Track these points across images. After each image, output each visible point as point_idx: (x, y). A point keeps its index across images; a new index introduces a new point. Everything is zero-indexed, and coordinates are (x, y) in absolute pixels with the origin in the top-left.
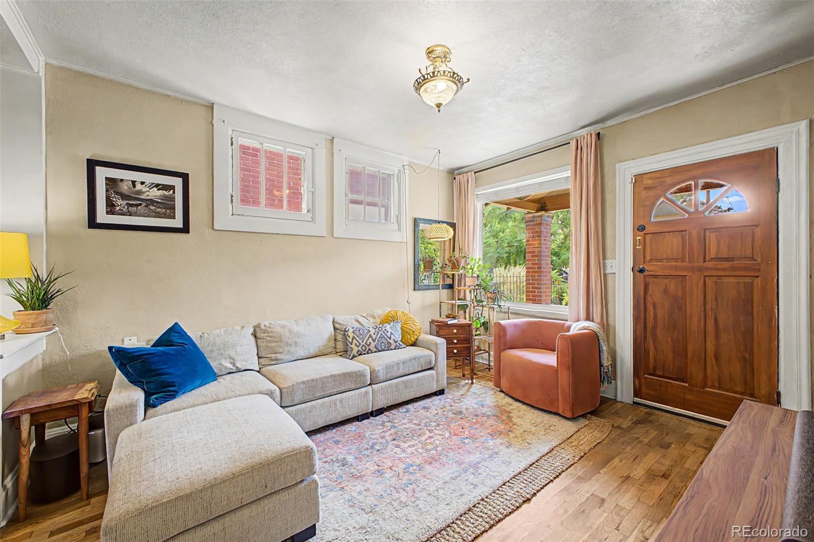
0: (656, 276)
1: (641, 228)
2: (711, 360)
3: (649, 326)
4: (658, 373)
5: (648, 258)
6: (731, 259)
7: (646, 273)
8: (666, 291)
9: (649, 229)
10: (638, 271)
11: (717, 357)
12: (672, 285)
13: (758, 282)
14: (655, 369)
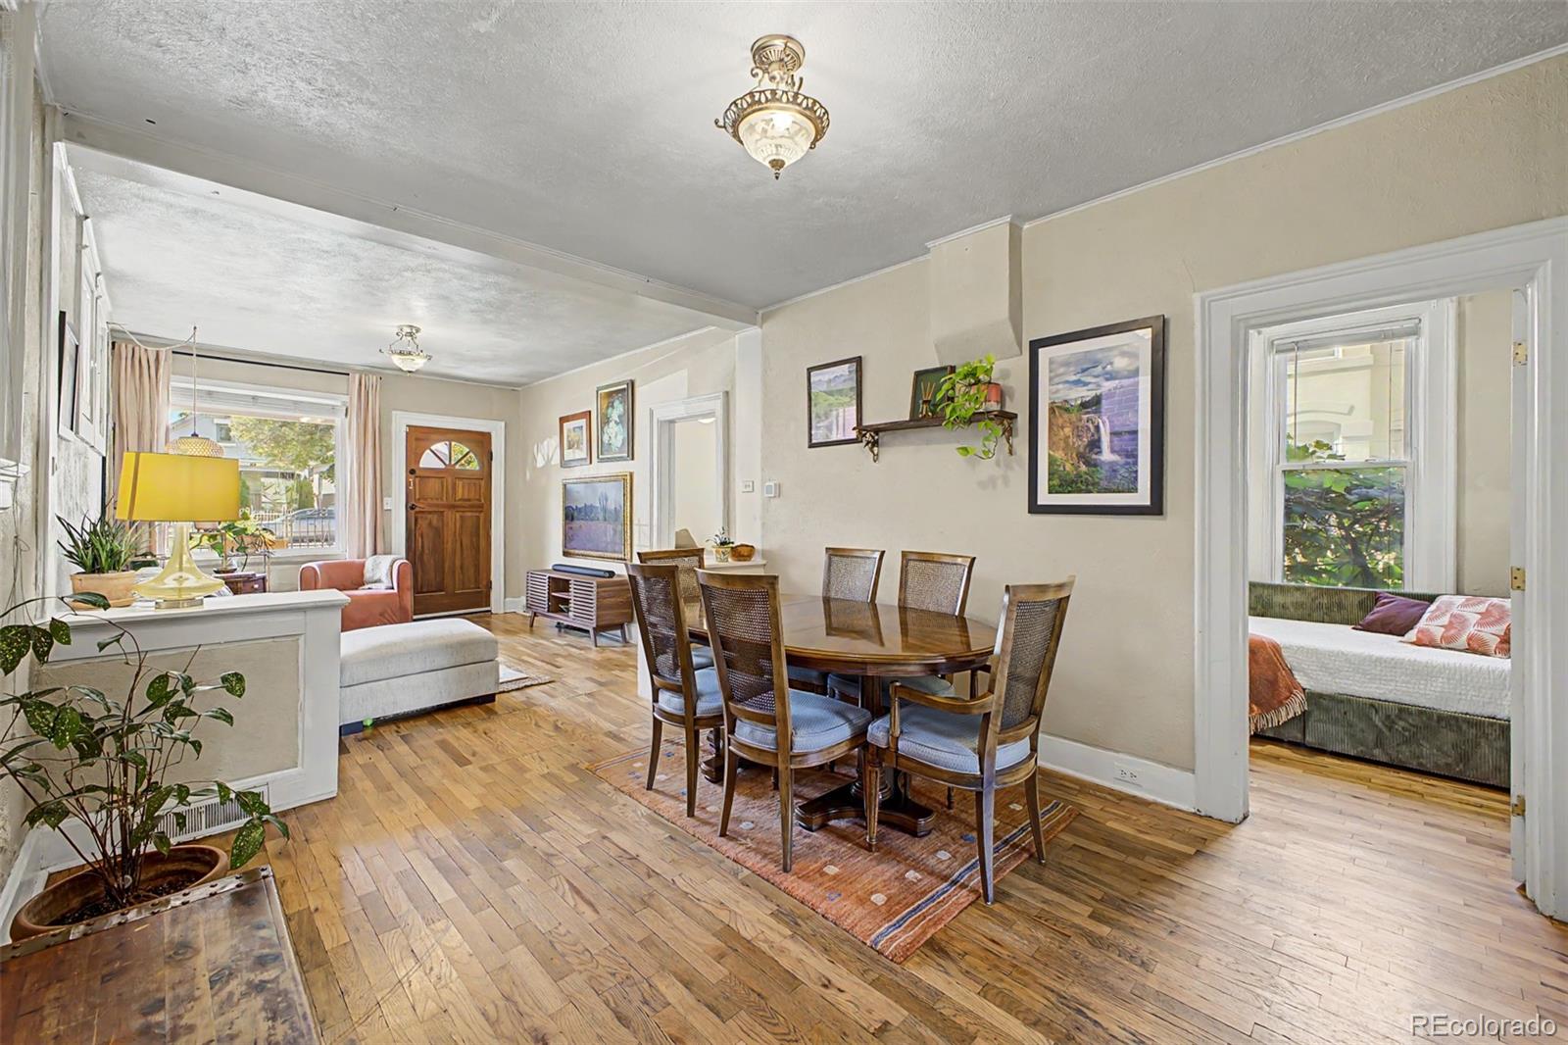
0: (423, 512)
1: (412, 472)
2: (458, 571)
3: (418, 553)
4: (425, 590)
5: (417, 497)
6: (469, 500)
7: (417, 509)
8: (430, 524)
9: (418, 473)
10: (410, 507)
11: (462, 568)
12: (435, 519)
13: (482, 514)
14: (422, 588)
